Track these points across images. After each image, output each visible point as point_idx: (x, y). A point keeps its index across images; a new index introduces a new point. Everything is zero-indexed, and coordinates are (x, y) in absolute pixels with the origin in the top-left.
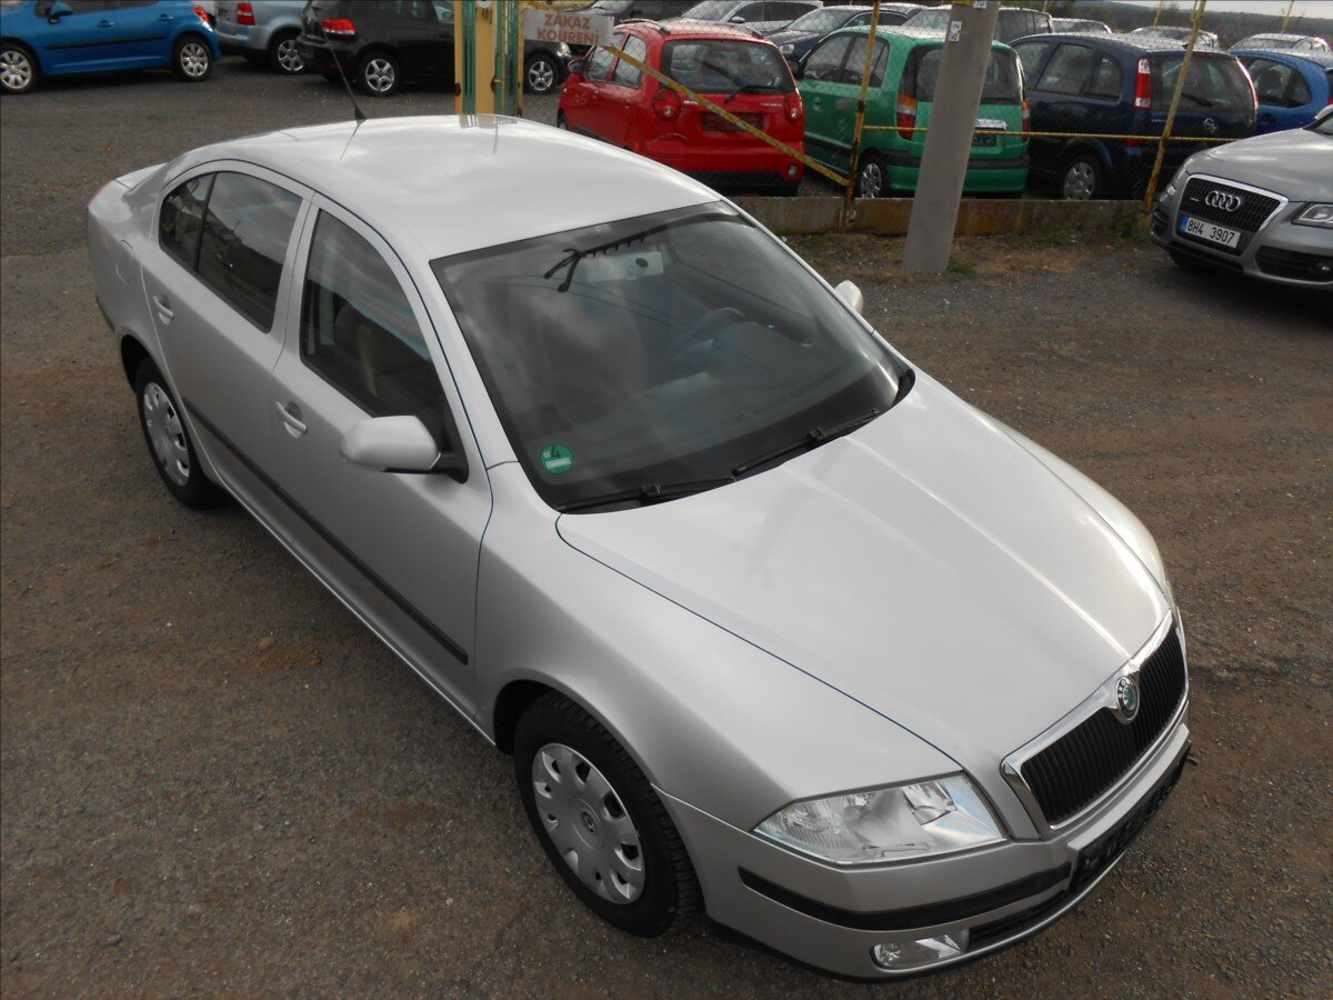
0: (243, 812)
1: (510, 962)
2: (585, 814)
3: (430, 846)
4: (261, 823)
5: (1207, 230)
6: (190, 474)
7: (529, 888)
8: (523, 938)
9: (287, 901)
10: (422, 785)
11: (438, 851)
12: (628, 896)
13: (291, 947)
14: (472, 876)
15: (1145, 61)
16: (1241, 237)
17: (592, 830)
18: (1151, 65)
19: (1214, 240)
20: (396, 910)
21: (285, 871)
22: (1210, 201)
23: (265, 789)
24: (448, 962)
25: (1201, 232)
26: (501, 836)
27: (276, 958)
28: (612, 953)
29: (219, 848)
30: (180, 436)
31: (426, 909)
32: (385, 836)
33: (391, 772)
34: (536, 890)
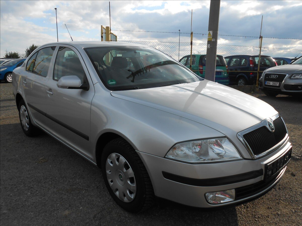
0: (26, 191)
1: (97, 222)
2: (120, 175)
3: (78, 196)
4: (30, 193)
5: (271, 83)
6: (29, 126)
7: (105, 205)
8: (102, 216)
9: (33, 209)
10: (78, 184)
11: (80, 197)
12: (133, 198)
13: (31, 219)
14: (89, 202)
15: (251, 57)
16: (279, 83)
17: (122, 180)
18: (252, 58)
19: (273, 85)
20: (65, 210)
21: (34, 203)
22: (271, 77)
23: (33, 186)
24: (78, 222)
25: (270, 84)
26: (98, 193)
27: (26, 222)
28: (129, 220)
29: (16, 198)
30: (27, 116)
31: (74, 210)
32: (65, 194)
33: (69, 181)
34: (107, 205)
